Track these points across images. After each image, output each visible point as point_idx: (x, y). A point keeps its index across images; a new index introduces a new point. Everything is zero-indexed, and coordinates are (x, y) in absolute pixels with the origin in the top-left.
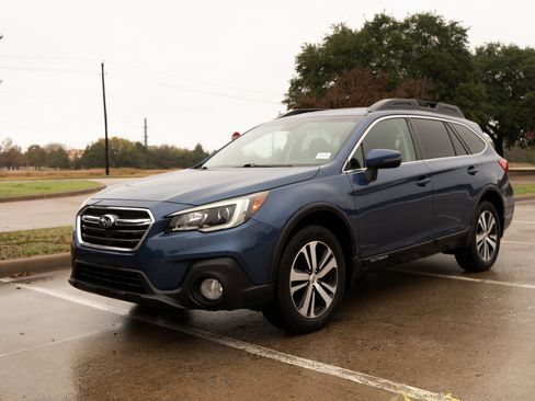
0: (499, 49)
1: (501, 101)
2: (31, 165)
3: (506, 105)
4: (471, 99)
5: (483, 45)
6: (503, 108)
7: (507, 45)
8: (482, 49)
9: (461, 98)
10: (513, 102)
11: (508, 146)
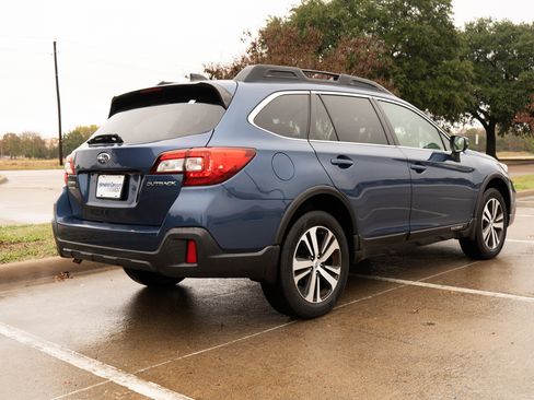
0: (491, 25)
1: (493, 83)
2: (6, 154)
3: (498, 87)
4: (456, 79)
5: (473, 20)
6: (494, 90)
7: (500, 21)
8: (471, 25)
9: (444, 77)
10: (506, 83)
11: (501, 134)
